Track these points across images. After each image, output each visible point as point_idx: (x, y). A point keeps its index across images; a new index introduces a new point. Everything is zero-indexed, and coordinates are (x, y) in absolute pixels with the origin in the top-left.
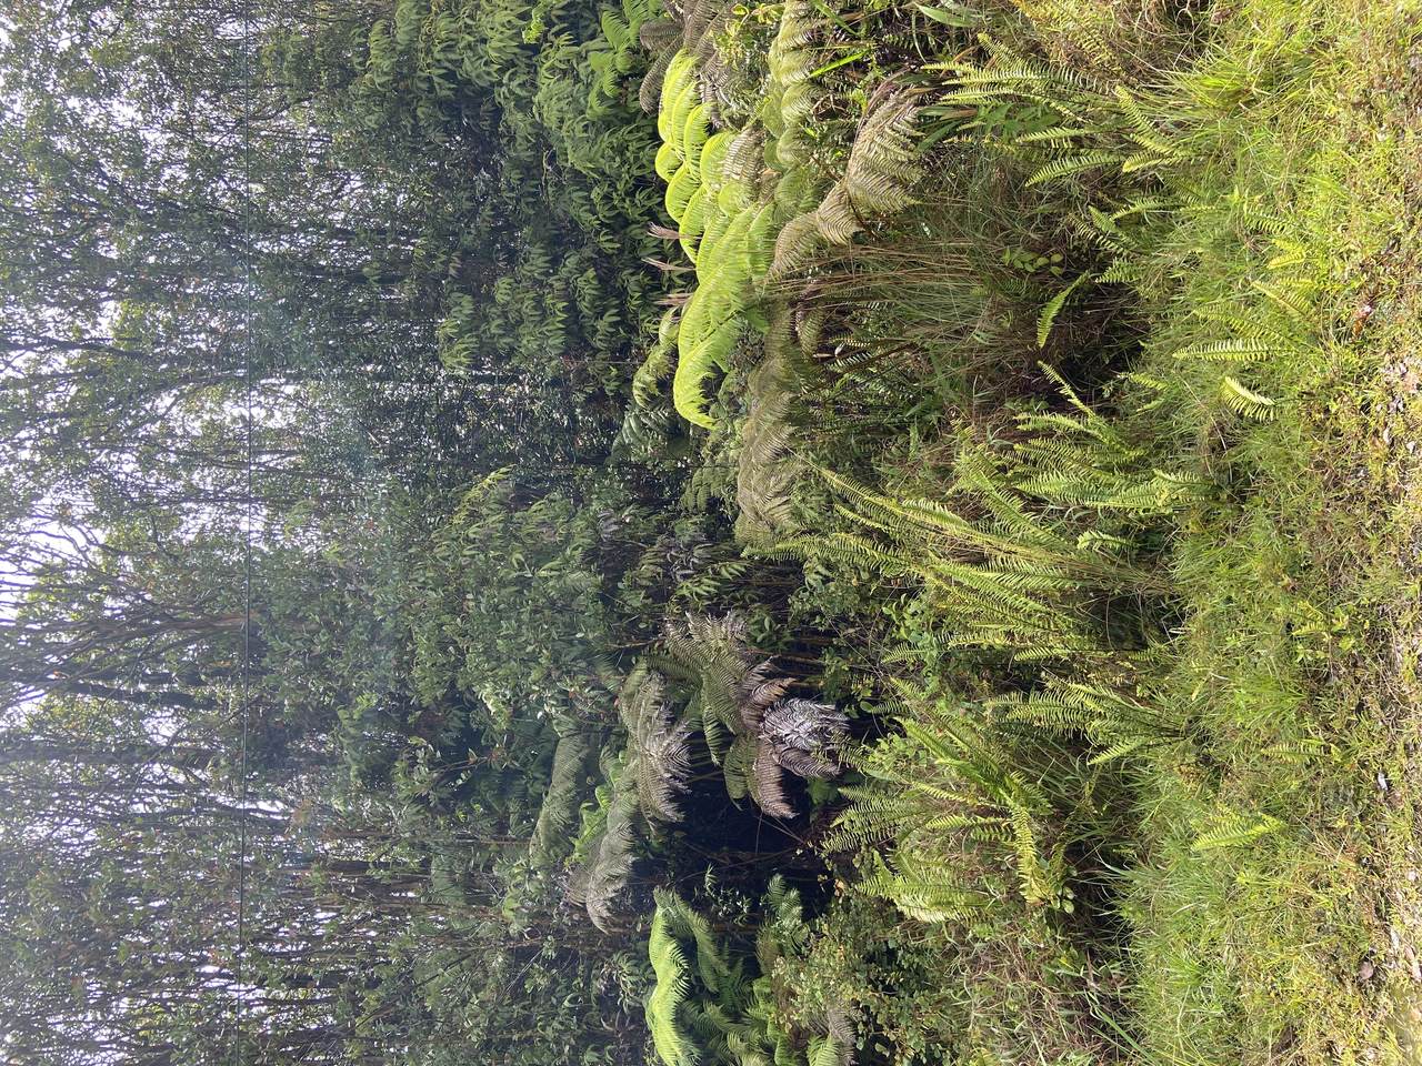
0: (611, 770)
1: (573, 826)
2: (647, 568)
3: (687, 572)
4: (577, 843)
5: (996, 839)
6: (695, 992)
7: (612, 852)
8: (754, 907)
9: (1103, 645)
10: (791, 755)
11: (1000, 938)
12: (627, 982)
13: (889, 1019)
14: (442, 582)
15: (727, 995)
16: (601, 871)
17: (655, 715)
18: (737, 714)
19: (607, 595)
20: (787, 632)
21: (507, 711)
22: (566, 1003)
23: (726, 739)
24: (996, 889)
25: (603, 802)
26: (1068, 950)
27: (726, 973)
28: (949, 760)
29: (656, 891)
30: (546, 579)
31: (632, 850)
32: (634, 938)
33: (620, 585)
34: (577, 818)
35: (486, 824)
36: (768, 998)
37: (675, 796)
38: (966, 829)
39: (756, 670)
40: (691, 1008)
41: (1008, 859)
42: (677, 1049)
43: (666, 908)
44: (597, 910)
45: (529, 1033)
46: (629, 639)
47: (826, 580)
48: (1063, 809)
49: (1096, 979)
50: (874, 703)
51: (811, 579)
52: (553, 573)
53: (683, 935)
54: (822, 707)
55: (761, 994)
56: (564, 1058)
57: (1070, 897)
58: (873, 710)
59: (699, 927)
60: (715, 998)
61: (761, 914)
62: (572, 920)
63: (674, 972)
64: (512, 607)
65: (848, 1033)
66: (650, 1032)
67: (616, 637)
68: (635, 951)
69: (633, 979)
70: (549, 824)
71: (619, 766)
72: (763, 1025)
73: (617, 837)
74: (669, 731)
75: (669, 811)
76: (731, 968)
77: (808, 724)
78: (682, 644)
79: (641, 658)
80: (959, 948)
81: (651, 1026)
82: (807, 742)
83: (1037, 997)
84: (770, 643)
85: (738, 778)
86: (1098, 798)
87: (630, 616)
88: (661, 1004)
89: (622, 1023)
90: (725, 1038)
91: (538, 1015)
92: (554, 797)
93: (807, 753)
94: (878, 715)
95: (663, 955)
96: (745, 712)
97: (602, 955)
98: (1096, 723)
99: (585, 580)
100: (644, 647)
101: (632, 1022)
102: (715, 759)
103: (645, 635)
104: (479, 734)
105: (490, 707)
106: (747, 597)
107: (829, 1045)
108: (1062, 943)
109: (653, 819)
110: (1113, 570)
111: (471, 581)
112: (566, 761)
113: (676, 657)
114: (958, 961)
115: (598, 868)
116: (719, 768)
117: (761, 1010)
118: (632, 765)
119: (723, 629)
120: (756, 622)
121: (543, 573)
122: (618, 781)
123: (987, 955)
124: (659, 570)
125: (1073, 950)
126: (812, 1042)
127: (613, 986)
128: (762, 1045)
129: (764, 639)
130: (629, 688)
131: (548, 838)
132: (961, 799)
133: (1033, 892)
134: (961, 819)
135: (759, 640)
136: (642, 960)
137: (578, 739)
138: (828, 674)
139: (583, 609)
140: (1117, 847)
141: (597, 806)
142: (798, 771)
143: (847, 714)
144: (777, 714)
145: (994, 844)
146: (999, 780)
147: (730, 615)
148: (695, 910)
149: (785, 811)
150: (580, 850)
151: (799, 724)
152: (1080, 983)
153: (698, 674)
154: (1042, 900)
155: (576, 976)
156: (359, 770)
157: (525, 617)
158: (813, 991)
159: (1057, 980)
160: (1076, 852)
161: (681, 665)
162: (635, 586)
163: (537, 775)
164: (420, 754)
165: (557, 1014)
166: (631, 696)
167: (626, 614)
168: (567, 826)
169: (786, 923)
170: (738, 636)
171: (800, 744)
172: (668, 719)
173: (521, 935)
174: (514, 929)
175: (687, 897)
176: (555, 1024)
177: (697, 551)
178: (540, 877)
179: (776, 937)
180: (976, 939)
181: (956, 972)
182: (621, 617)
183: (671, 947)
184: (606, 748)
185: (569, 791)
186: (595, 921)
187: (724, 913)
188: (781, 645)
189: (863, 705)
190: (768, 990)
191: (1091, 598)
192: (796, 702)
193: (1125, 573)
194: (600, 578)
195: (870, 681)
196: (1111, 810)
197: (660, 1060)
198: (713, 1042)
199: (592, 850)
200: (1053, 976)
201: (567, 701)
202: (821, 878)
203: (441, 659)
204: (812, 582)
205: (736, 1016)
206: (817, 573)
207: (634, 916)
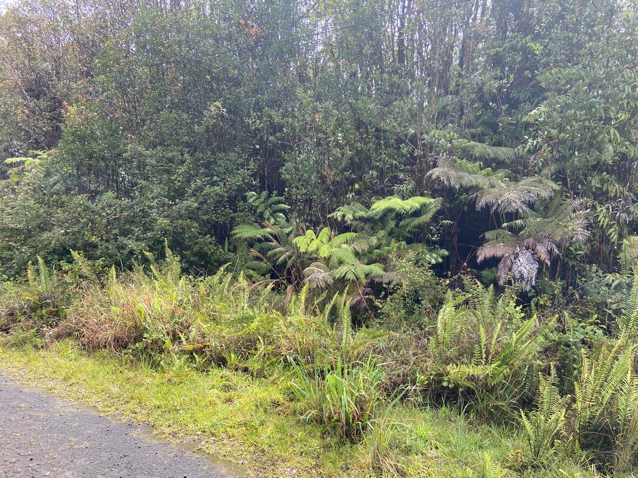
0: (500, 175)
1: (472, 158)
2: (615, 188)
3: (611, 210)
4: (464, 161)
5: (475, 356)
6: (400, 216)
7: (460, 178)
8: (434, 243)
9: (582, 428)
10: (509, 262)
11: (430, 351)
12: (403, 187)
13: (395, 299)
14: (609, 77)
15: (398, 230)
16: (453, 173)
17: (531, 195)
18: (529, 236)
19: (598, 167)
20: (574, 263)
21: (531, 120)
22: (395, 162)
23: (515, 231)
24: (452, 352)
25: (484, 172)
26: (427, 380)
27: (407, 230)
28: (515, 339)
29: (441, 198)
30: (608, 133)
31: (461, 186)
32: (421, 190)
33: (605, 173)
34: (475, 160)
35: (471, 117)
36: (399, 248)
37: (488, 207)
38: (479, 343)
39: (554, 246)
40: (393, 215)
41: (465, 360)
42: (378, 209)
43: (434, 203)
44: (435, 172)
45: (383, 147)
46: (572, 180)
47: (608, 285)
48: (491, 390)
49: (415, 390)
50: (537, 305)
51: (610, 277)
52: (612, 137)
53: (422, 210)
54: (534, 278)
55: (400, 244)
56: (375, 163)
57: (450, 386)
58: (532, 304)
59: (426, 218)
60: (397, 225)
61: (431, 246)
62: (430, 161)
63: (407, 207)
64: (593, 116)
65: (386, 281)
66: (384, 198)
67: (573, 173)
68: (416, 191)
69: (405, 190)
70: (473, 147)
71: (501, 178)
72: (388, 245)
73: (469, 179)
74: (523, 202)
75: (481, 203)
76: (409, 231)
77: (526, 271)
78: (570, 208)
79: (561, 186)
80: (423, 332)
81: (387, 198)
82: (516, 270)
83: (406, 362)
84: (568, 253)
85: (495, 236)
86: (497, 408)
87: (586, 179)
88: (394, 202)
89: (387, 186)
90: (382, 229)
91: (390, 150)
92: (485, 148)
93: (510, 270)
94: (530, 306)
95: (415, 202)
96: (531, 240)
97: (414, 176)
98: (542, 417)
99: (609, 154)
100: (568, 188)
101: (388, 191)
102: (505, 225)
103: (574, 188)
104: (516, 108)
105: (534, 111)
106: (595, 242)
107: (382, 272)
108: (429, 378)
109: (477, 196)
110: (631, 443)
111: (609, 92)
112: (503, 152)
113: (561, 205)
114: (418, 330)
115: (453, 172)
116: (500, 227)
117: (394, 245)
118: (503, 184)
119: (579, 229)
120: (580, 247)
121: (612, 131)
122: (494, 179)
123: (422, 344)
124: (613, 195)
125: (427, 382)
126: (381, 265)
127: (401, 182)
128: (380, 245)
129: (571, 251)
130: (545, 181)
131: (466, 147)
132: (493, 343)
133: (452, 369)
134: (484, 341)
135: (570, 248)
136: (413, 194)
137: (514, 157)
138: (552, 283)
139: (590, 154)
140: (473, 411)
141: (481, 169)
142: (501, 265)
143: (530, 291)
144: (530, 256)
145: (472, 355)
146: (504, 362)
147: (588, 233)
148: (433, 216)
149: (480, 259)
150: (461, 163)
151: (525, 266)
152: (414, 382)
153: (552, 216)
154: (448, 372)
155: (405, 166)
156: (500, 52)
157: (587, 123)
158: (405, 267)
159: (414, 373)
160: (469, 392)
161: (557, 207)
162: (602, 181)
163: (494, 140)
164: (505, 81)
165: (390, 159)
166: (541, 182)
167: (587, 177)
168: (472, 155)
169: (428, 256)
170: (575, 236)
171: (515, 266)
172: (529, 201)
173: (424, 139)
174: (425, 136)
175: (439, 212)
176: (387, 158)
177: (624, 215)
178: (448, 145)
179: (422, 252)
180: (428, 339)
181: (413, 329)
182: (585, 175)
183: (418, 206)
184: (510, 172)
185: (488, 155)
186: (430, 172)
187: (432, 229)
188: (566, 259)
189: (535, 299)
190: (402, 247)
191: (612, 428)
192: (536, 266)
193: (628, 449)
194: (610, 162)
195: (549, 304)
196: (491, 413)
197: (374, 203)
198: (380, 224)
199: (461, 169)
200: (416, 372)
201: (534, 151)
202: (449, 273)
203: (563, 82)
204: (607, 278)
205: (390, 234)
206: (613, 281)
207: (430, 189)
